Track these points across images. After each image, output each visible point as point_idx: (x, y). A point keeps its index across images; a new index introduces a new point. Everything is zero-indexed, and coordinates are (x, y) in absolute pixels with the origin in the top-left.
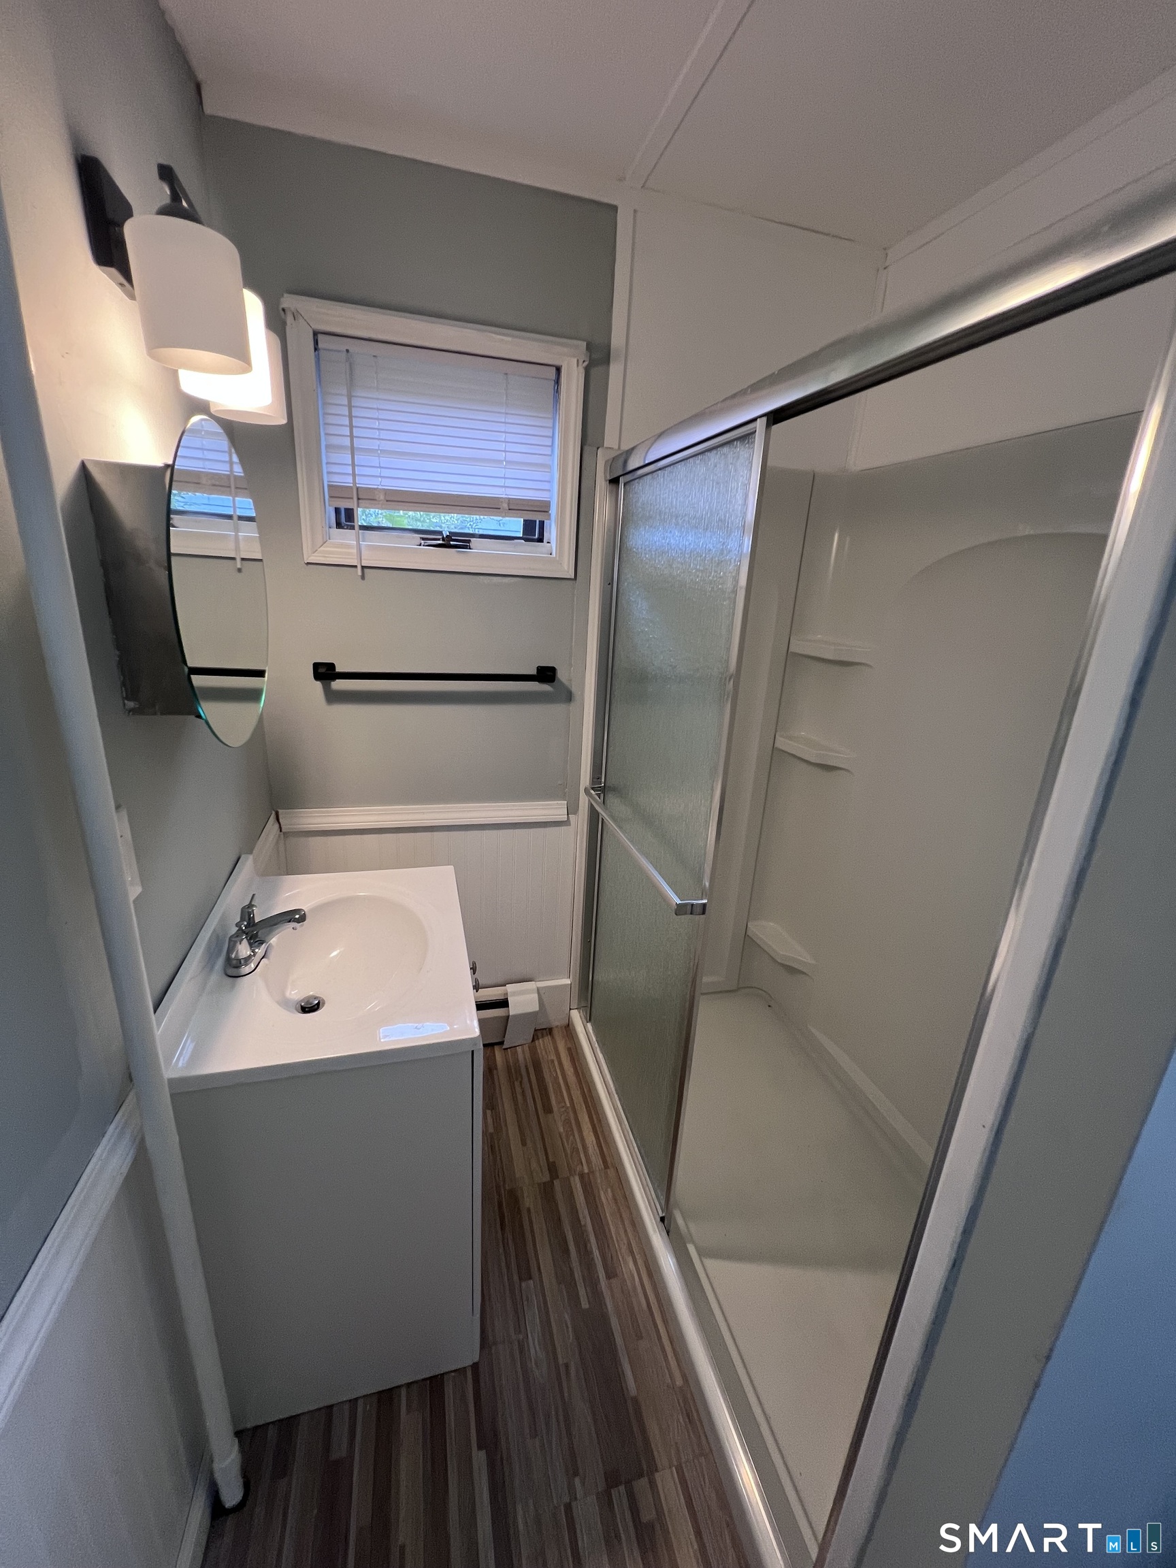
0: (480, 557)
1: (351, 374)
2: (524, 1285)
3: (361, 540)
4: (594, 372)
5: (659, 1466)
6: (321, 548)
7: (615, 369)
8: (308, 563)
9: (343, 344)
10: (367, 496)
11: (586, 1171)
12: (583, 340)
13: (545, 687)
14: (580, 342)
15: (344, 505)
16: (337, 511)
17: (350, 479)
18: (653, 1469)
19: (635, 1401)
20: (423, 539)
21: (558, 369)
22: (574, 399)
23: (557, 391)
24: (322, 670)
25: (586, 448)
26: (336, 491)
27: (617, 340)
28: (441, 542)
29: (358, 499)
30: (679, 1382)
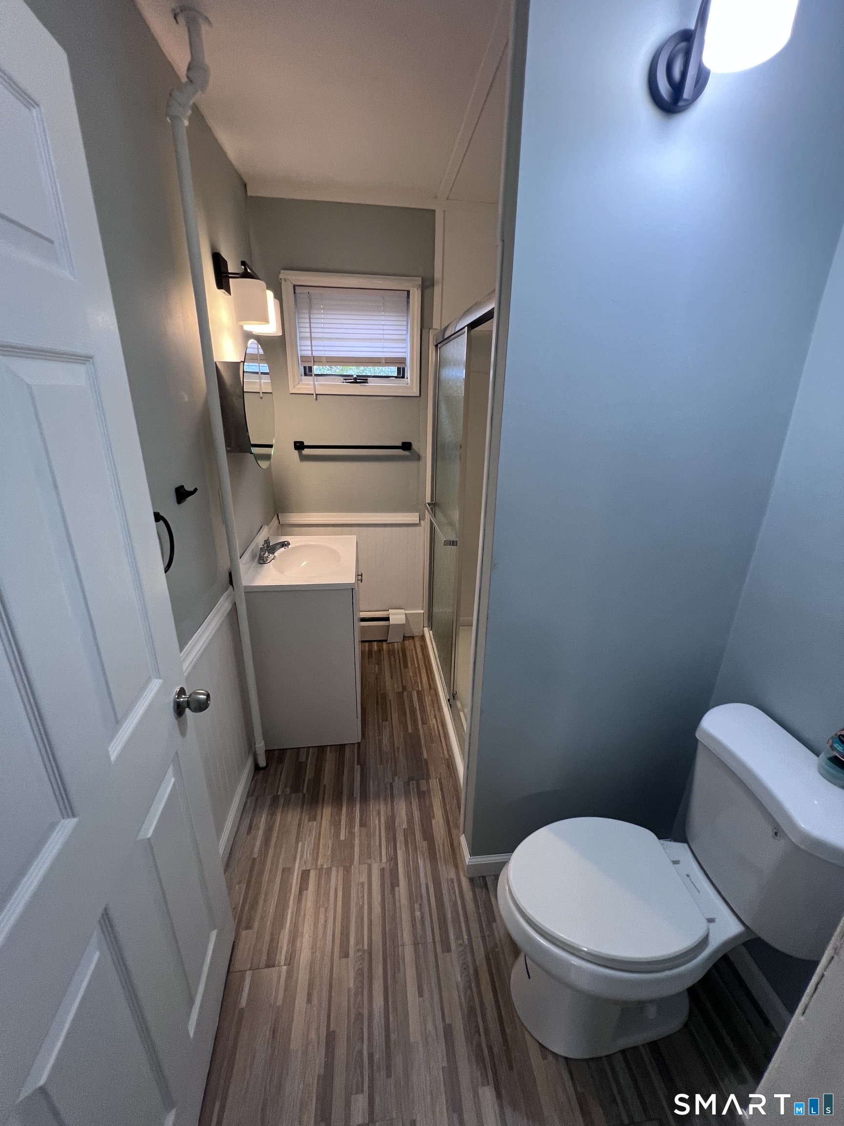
0: (373, 387)
1: (310, 303)
2: (384, 723)
3: (315, 381)
4: (427, 292)
5: (431, 777)
6: (298, 386)
7: (437, 290)
8: (291, 394)
9: (306, 290)
10: (317, 360)
11: (420, 689)
12: (420, 277)
13: (406, 453)
14: (418, 278)
15: (307, 365)
16: (305, 368)
17: (310, 353)
18: (428, 777)
19: (426, 760)
20: (344, 379)
21: (408, 292)
22: (416, 305)
23: (408, 302)
24: (298, 444)
25: (424, 330)
26: (304, 359)
27: (437, 275)
28: (353, 381)
29: (314, 362)
30: (447, 756)
